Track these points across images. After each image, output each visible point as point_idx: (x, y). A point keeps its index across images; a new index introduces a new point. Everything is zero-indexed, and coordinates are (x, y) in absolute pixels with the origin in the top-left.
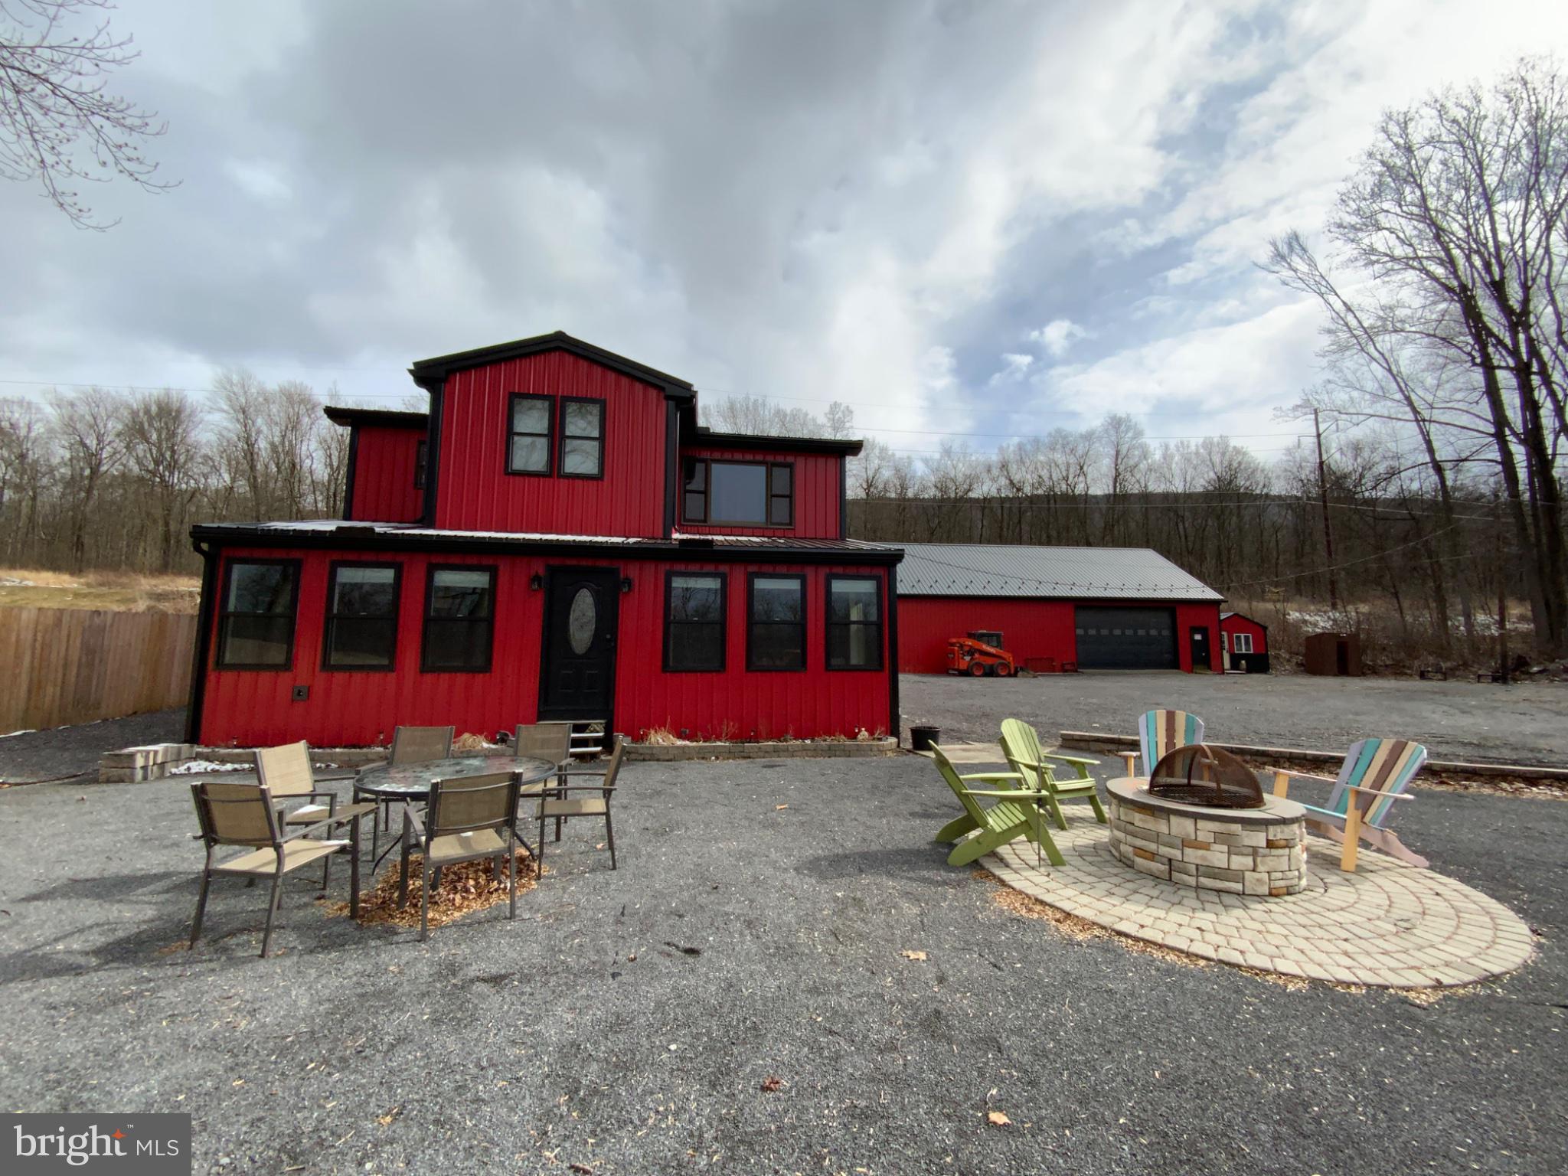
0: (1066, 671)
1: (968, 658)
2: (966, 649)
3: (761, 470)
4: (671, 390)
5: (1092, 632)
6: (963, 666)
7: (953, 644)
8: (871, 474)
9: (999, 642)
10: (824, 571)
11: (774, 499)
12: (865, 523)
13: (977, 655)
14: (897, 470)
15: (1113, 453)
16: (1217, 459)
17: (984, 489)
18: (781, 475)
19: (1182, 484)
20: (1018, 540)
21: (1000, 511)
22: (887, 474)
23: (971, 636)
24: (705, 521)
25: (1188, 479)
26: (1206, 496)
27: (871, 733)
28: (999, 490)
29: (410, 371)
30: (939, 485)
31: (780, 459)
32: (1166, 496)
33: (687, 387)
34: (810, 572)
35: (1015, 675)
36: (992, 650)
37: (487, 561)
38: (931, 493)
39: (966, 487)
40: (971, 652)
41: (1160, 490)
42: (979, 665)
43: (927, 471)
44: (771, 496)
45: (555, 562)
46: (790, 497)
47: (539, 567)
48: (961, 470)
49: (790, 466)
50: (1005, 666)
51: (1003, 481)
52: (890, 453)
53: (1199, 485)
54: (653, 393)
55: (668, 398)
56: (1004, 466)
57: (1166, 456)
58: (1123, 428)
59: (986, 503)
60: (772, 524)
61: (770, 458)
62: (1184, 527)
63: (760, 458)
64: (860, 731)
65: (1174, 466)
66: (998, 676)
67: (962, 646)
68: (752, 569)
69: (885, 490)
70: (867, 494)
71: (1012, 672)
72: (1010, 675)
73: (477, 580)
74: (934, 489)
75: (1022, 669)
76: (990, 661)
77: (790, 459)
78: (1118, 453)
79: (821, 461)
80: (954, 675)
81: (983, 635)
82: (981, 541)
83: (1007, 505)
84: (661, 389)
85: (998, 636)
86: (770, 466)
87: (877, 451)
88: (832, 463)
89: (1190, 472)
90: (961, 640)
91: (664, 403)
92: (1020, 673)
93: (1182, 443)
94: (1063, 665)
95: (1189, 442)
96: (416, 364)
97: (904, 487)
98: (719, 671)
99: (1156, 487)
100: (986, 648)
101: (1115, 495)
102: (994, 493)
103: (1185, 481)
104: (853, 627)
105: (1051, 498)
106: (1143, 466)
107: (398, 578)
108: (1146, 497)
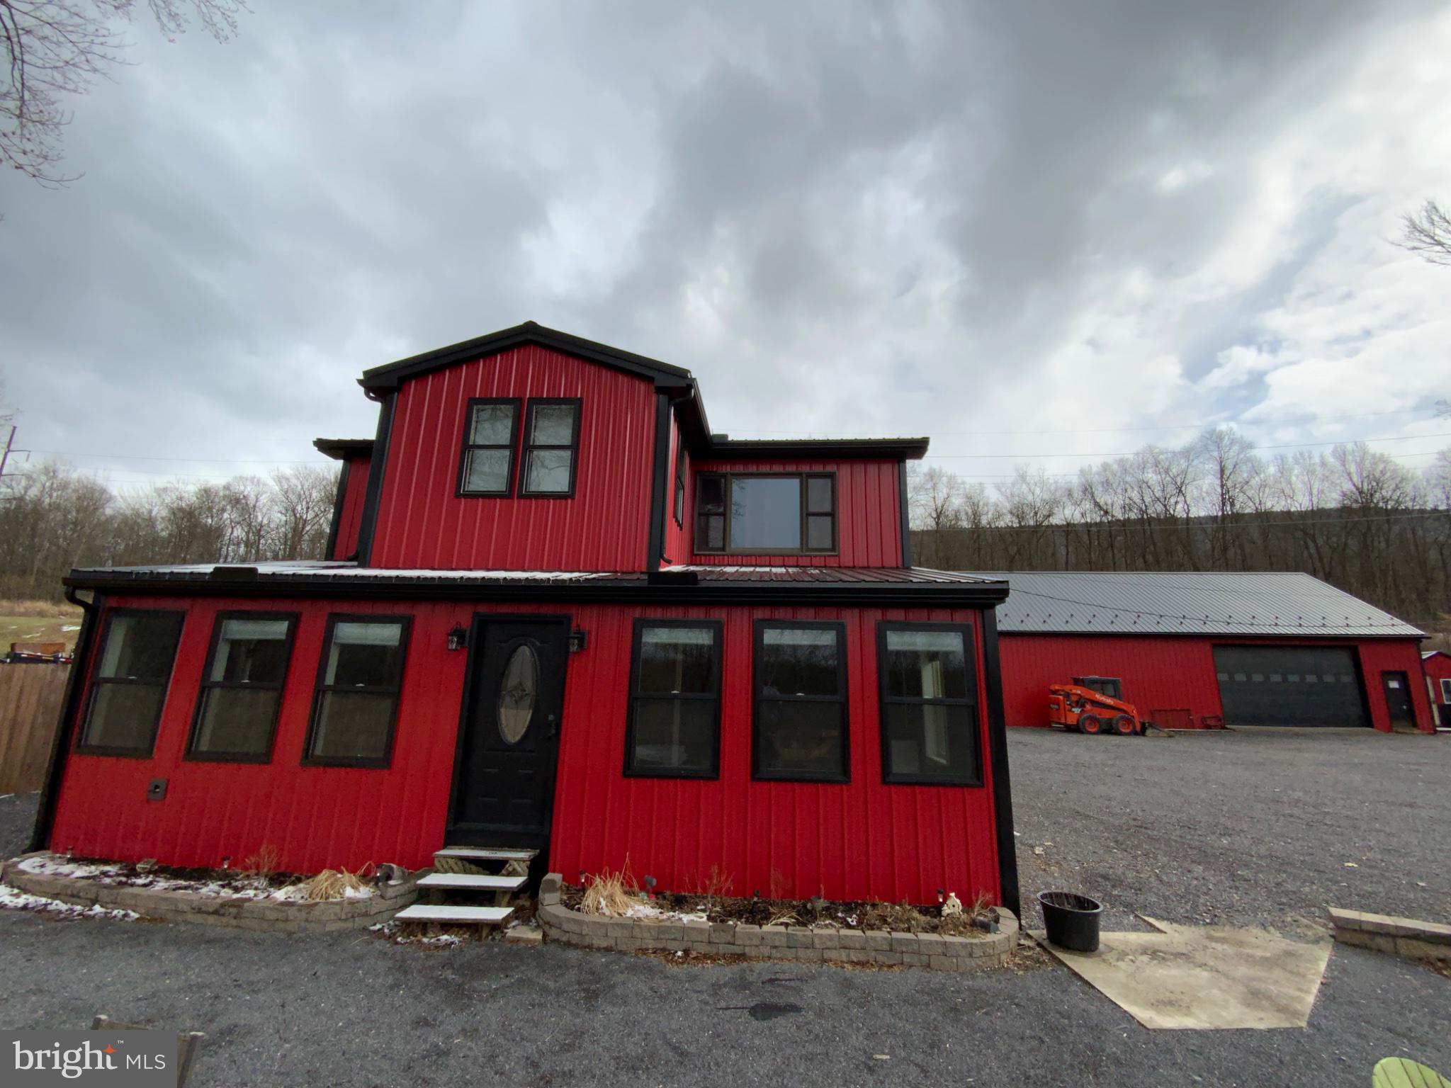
0: (1209, 727)
1: (1077, 710)
2: (1074, 698)
3: (795, 483)
4: (662, 381)
5: (1241, 677)
6: (1071, 720)
7: (1055, 692)
8: (939, 503)
9: (1116, 690)
10: (873, 616)
11: (811, 519)
12: (937, 552)
13: (1088, 707)
14: (969, 498)
15: (1217, 468)
16: (1353, 469)
17: (1069, 513)
18: (819, 489)
19: (1307, 498)
20: (1114, 567)
21: (1086, 537)
22: (957, 502)
23: (1077, 682)
24: (723, 549)
25: (1315, 492)
26: (1344, 511)
27: (968, 904)
28: (1083, 515)
29: (360, 382)
30: (1015, 511)
31: (818, 468)
32: (1288, 514)
33: (681, 374)
34: (850, 618)
35: (1142, 732)
36: (1110, 701)
37: (401, 609)
38: (1007, 521)
39: (1046, 513)
40: (1080, 703)
41: (1278, 508)
42: (1093, 720)
43: (1001, 498)
44: (806, 514)
45: (483, 609)
46: (832, 515)
47: (464, 617)
48: (1037, 496)
49: (831, 476)
50: (1129, 721)
51: (1087, 505)
52: (959, 481)
53: (1332, 501)
54: (641, 387)
55: (660, 390)
56: (1088, 490)
57: (1283, 470)
58: (1226, 441)
59: (1069, 529)
60: (809, 550)
61: (805, 469)
62: (1316, 546)
63: (791, 468)
64: (946, 898)
65: (1294, 479)
66: (1120, 734)
67: (1067, 695)
68: (759, 614)
69: (957, 518)
70: (937, 524)
71: (1138, 729)
72: (1136, 733)
73: (386, 634)
74: (1009, 516)
75: (1151, 725)
76: (1106, 714)
77: (831, 468)
78: (1222, 471)
79: (873, 469)
80: (1060, 730)
81: (1094, 682)
82: (1067, 567)
83: (1094, 529)
84: (650, 380)
85: (1114, 682)
86: (804, 479)
87: (945, 479)
88: (887, 469)
89: (1316, 486)
90: (1067, 688)
91: (654, 397)
92: (1149, 732)
93: (1301, 454)
94: (1203, 719)
95: (1310, 453)
96: (366, 373)
97: (976, 515)
98: (708, 779)
99: (1275, 504)
100: (1098, 697)
101: (1224, 517)
102: (1078, 519)
103: (1311, 494)
104: (928, 711)
105: (1145, 522)
106: (1256, 481)
107: (293, 633)
108: (1264, 517)
